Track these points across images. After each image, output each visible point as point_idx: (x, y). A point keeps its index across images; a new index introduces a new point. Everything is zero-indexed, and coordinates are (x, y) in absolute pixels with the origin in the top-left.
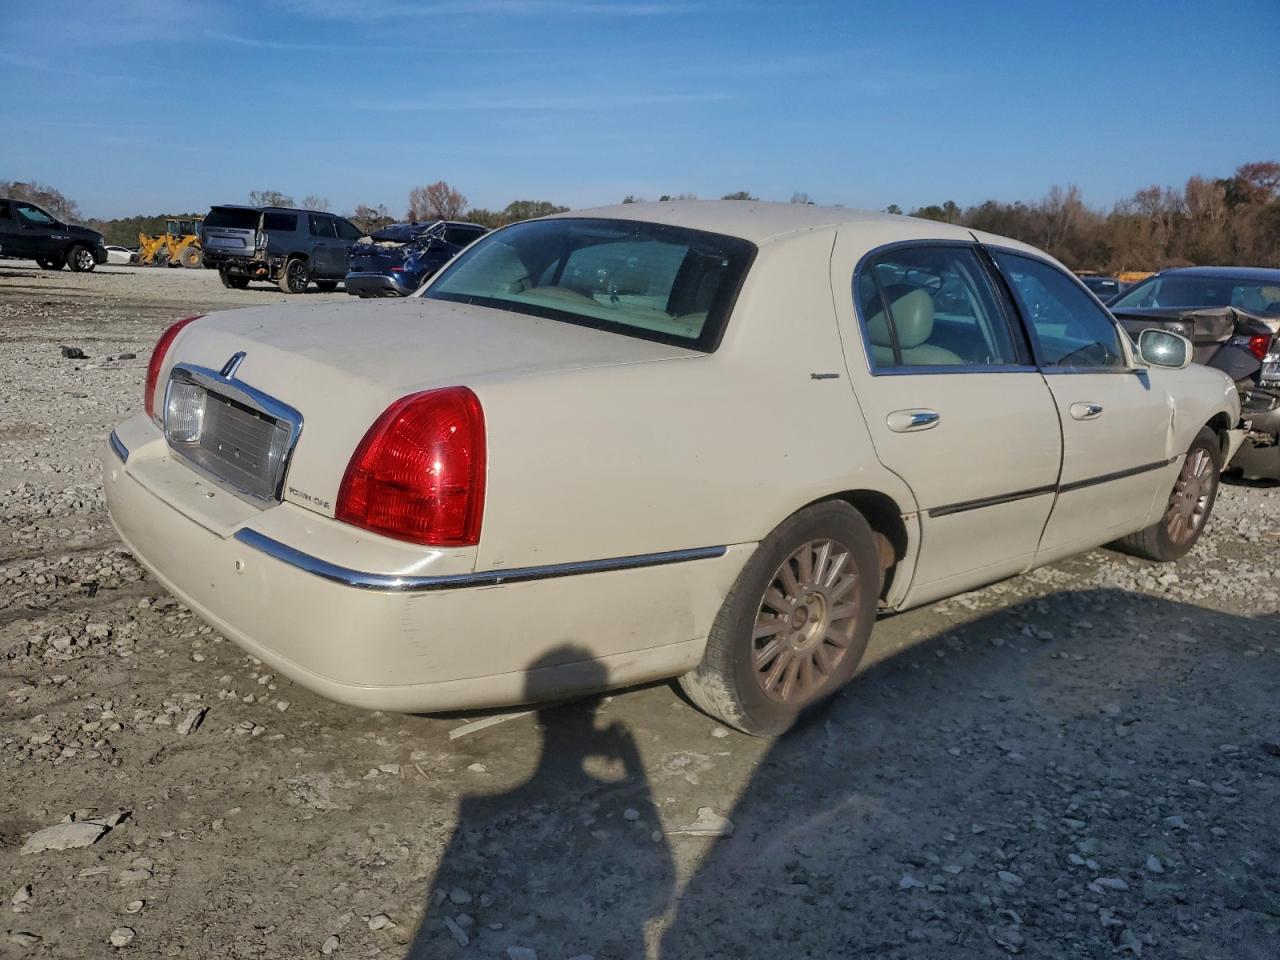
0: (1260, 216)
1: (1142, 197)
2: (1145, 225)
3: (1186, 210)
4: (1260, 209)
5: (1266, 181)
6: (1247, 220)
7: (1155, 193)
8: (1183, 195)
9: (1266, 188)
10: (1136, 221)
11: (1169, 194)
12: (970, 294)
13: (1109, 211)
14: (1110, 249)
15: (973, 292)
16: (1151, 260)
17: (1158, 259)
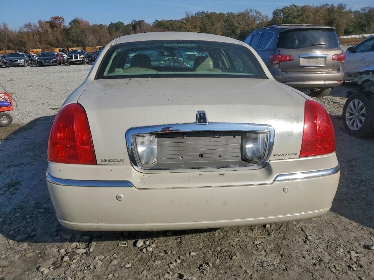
0: (61, 32)
1: (26, 26)
2: (30, 35)
3: (40, 30)
4: (60, 30)
5: (59, 22)
6: (58, 33)
7: (30, 25)
8: (38, 26)
9: (60, 24)
10: (27, 33)
11: (34, 25)
12: (223, 56)
13: (18, 30)
14: (24, 42)
15: (224, 56)
16: (37, 45)
17: (39, 45)
